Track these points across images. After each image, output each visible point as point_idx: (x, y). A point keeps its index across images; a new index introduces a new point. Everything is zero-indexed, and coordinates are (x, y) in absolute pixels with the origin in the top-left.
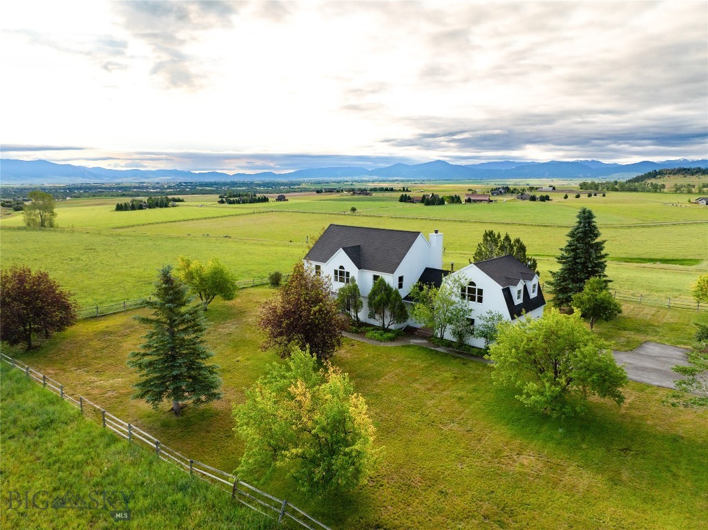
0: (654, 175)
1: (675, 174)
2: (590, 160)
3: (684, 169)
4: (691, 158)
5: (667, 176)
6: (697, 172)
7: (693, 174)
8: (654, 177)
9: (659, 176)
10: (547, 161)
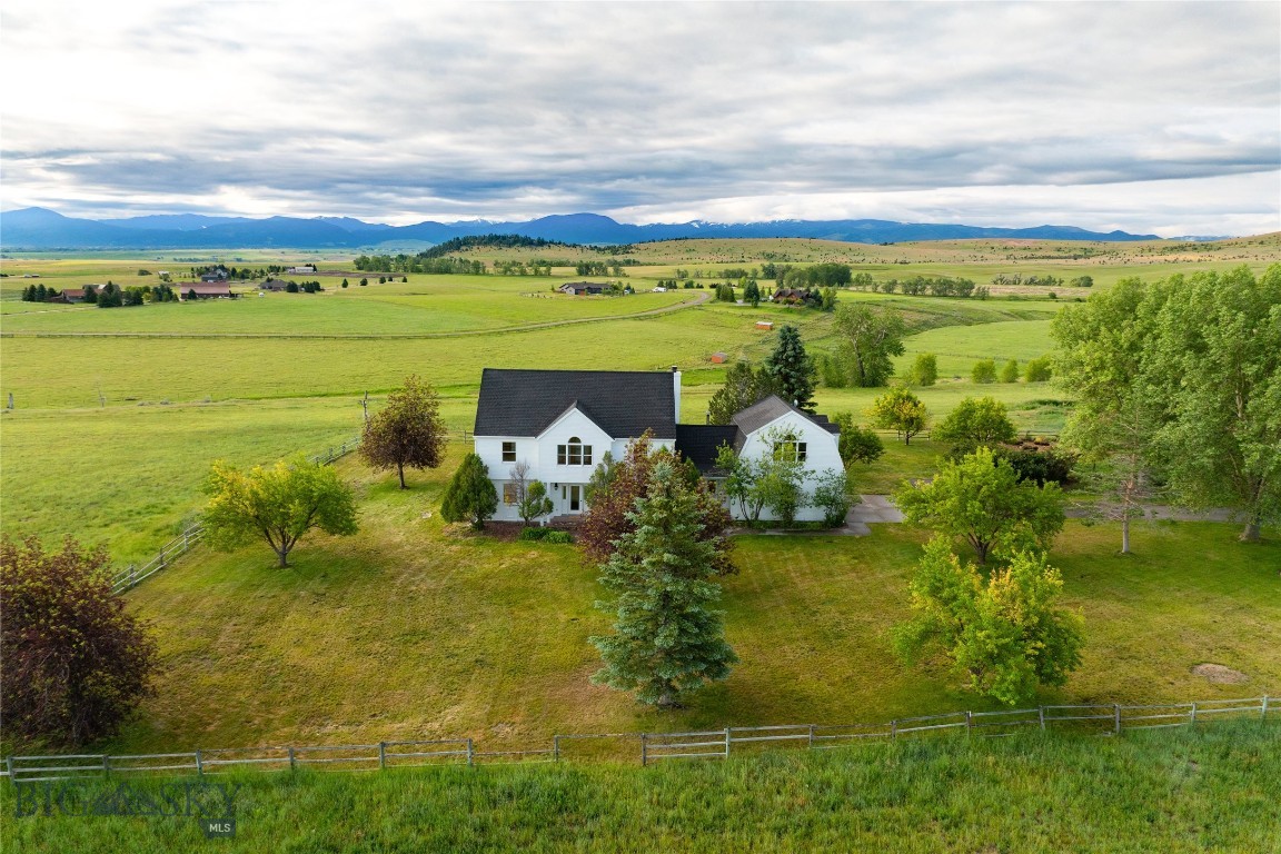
0: (457, 245)
1: (486, 244)
2: (341, 216)
3: (497, 237)
4: (490, 219)
5: (475, 247)
6: (515, 242)
7: (510, 245)
8: (458, 249)
9: (464, 248)
10: (264, 217)
